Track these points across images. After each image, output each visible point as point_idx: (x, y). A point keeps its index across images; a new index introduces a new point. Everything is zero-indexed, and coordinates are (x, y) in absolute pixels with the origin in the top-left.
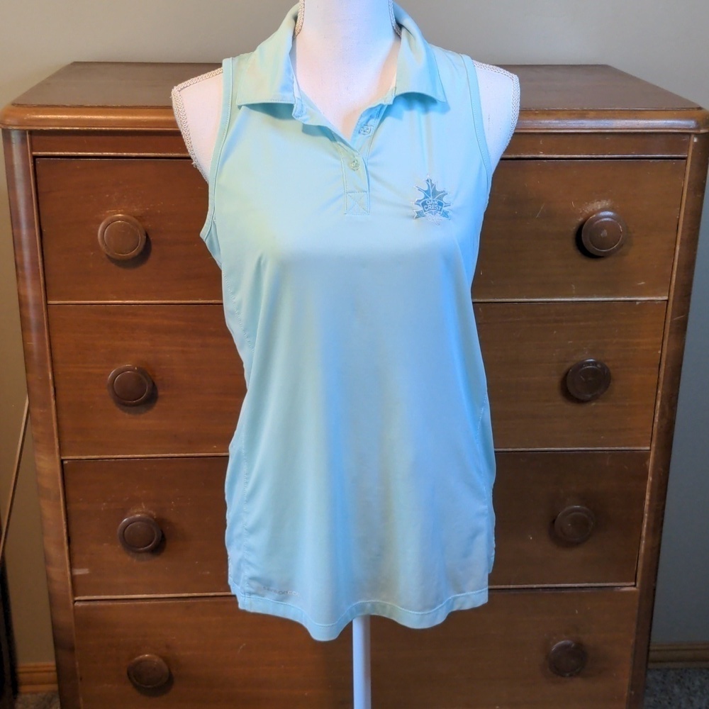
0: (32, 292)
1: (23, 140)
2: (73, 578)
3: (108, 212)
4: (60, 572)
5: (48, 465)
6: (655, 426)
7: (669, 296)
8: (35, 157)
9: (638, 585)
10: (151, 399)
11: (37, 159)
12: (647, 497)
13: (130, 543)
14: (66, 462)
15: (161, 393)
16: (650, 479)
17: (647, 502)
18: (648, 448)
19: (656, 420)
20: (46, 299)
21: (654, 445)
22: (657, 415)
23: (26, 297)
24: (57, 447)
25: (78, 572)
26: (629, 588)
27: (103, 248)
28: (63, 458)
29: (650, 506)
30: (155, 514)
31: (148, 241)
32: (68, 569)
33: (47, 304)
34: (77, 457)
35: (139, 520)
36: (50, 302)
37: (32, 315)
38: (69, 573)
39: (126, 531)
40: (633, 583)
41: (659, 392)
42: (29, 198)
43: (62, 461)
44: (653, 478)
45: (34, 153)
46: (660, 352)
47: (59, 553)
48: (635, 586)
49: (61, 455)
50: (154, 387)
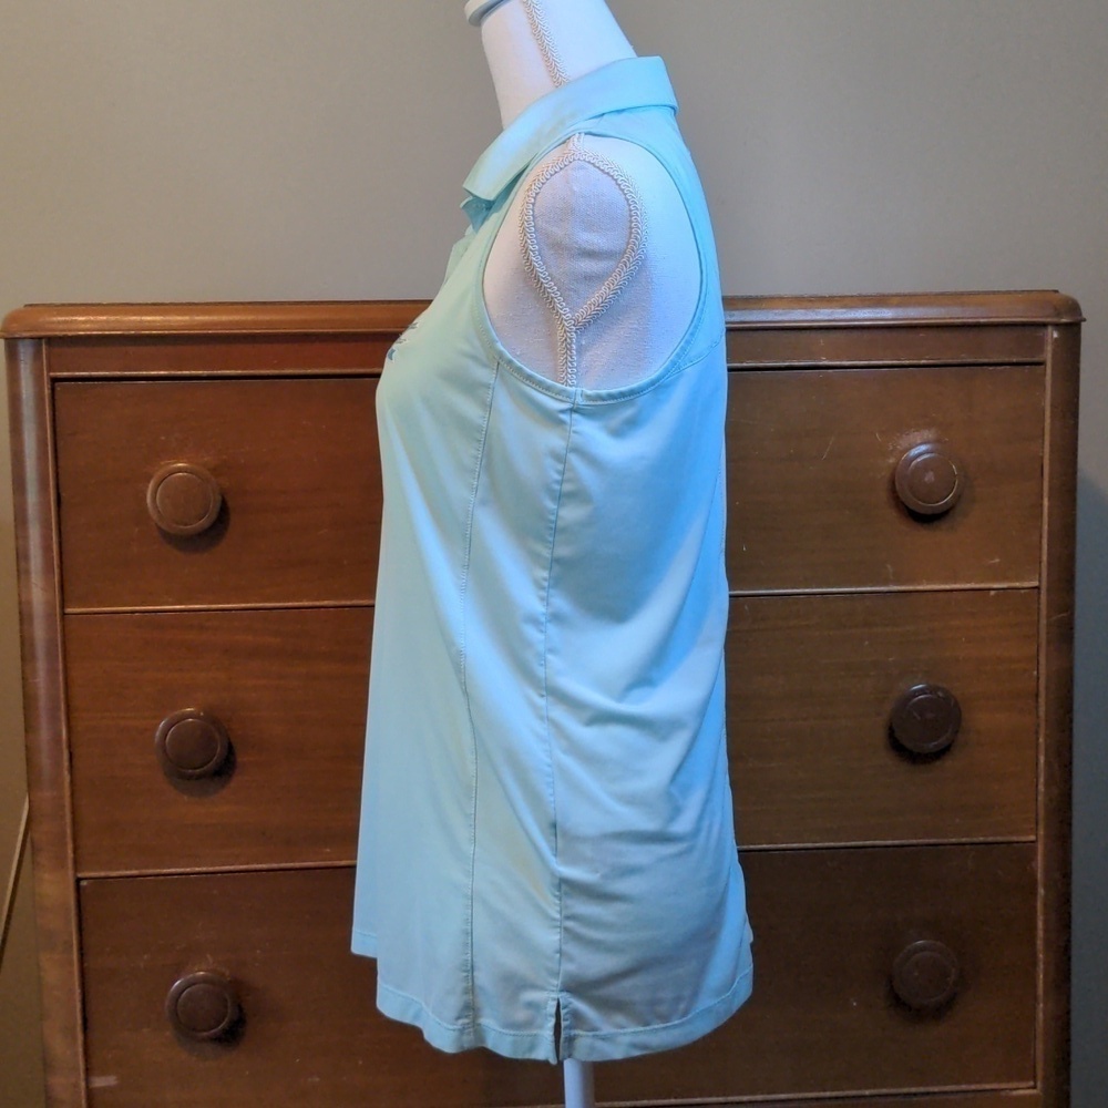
0: (39, 594)
1: (37, 356)
2: (90, 1093)
3: (162, 463)
4: (68, 1083)
5: (54, 888)
6: (1040, 798)
7: (1040, 581)
8: (54, 380)
9: (1039, 1084)
10: (225, 768)
11: (57, 384)
12: (1040, 925)
13: (187, 1025)
14: (84, 883)
15: (241, 759)
16: (1041, 891)
17: (1040, 933)
18: (1032, 838)
19: (1041, 788)
20: (63, 607)
21: (1041, 832)
22: (1042, 780)
23: (29, 603)
24: (70, 854)
25: (99, 1082)
26: (1023, 1090)
27: (155, 517)
28: (80, 875)
29: (1047, 941)
30: (227, 973)
31: (224, 510)
32: (82, 1076)
33: (64, 614)
34: (103, 874)
35: (204, 980)
36: (69, 610)
37: (39, 632)
38: (83, 1084)
39: (180, 1000)
40: (1031, 1083)
41: (1041, 740)
42: (42, 442)
43: (78, 880)
44: (1045, 889)
45: (52, 374)
46: (1035, 673)
47: (66, 1048)
48: (1034, 1087)
49: (76, 870)
50: (230, 748)
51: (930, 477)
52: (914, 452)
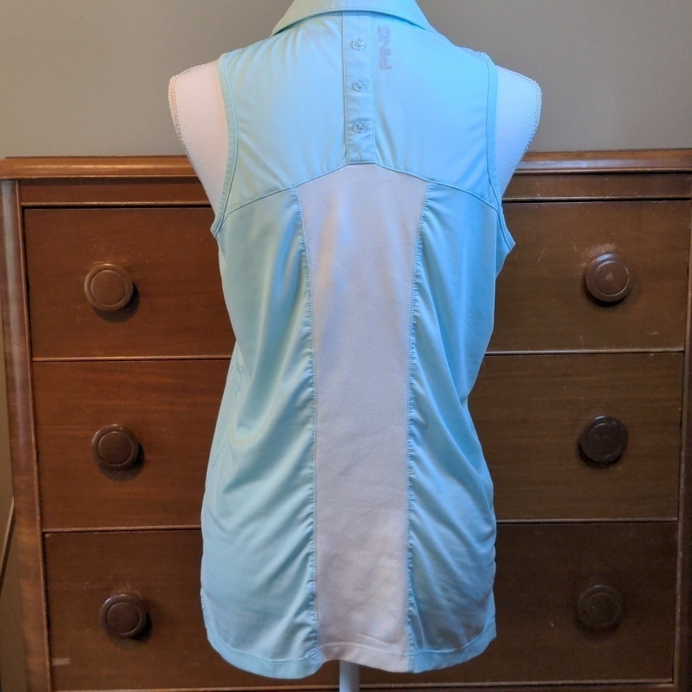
0: (18, 350)
1: (13, 190)
2: (52, 669)
3: (96, 263)
4: (38, 663)
5: (29, 538)
6: (681, 493)
7: (685, 347)
8: (23, 208)
9: (676, 681)
10: (138, 462)
11: (25, 210)
12: (679, 576)
13: (113, 627)
14: (47, 535)
15: (147, 457)
16: (680, 554)
17: (679, 583)
18: (675, 519)
19: (682, 486)
20: (32, 356)
21: (681, 515)
22: (682, 480)
23: (11, 354)
24: (38, 518)
25: (58, 662)
26: (665, 684)
27: (90, 299)
28: (44, 530)
29: (682, 586)
30: (140, 595)
31: (136, 294)
32: (47, 658)
33: (32, 362)
34: (59, 530)
35: (124, 600)
36: (35, 359)
37: (18, 373)
38: (48, 663)
39: (109, 612)
40: (671, 680)
41: (683, 454)
42: (17, 249)
43: (43, 534)
44: (684, 554)
45: (23, 204)
46: (680, 409)
47: (36, 639)
48: (672, 682)
49: (42, 526)
50: (141, 451)
51: (610, 276)
52: (600, 259)
